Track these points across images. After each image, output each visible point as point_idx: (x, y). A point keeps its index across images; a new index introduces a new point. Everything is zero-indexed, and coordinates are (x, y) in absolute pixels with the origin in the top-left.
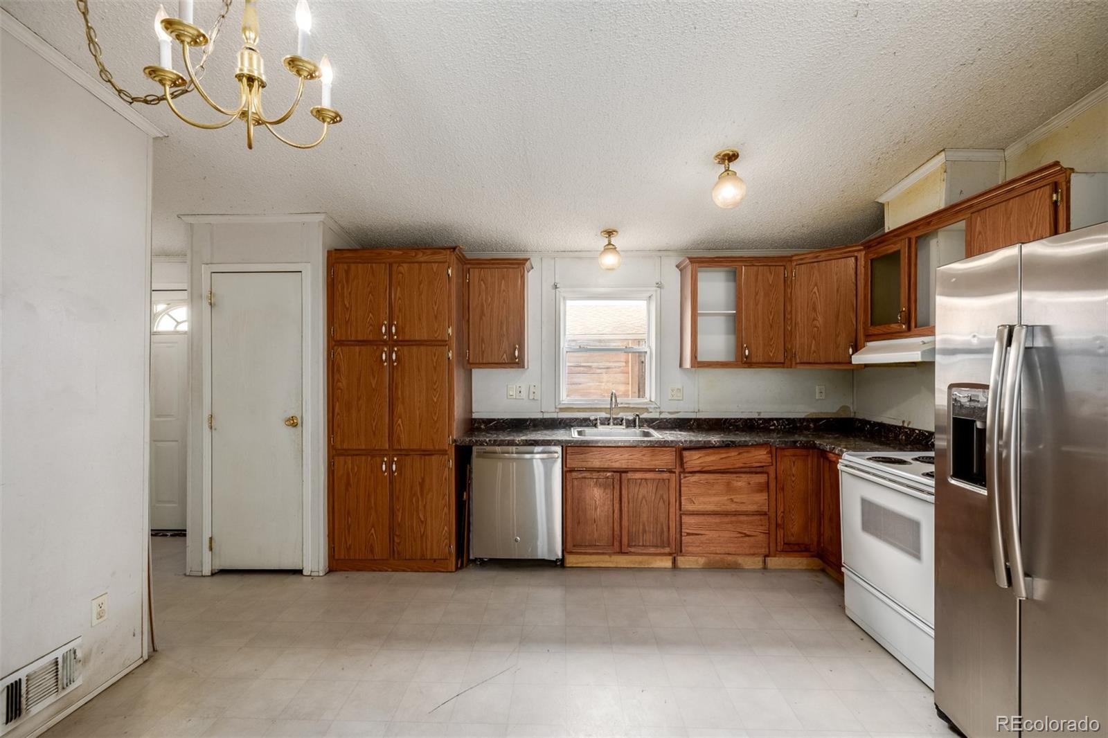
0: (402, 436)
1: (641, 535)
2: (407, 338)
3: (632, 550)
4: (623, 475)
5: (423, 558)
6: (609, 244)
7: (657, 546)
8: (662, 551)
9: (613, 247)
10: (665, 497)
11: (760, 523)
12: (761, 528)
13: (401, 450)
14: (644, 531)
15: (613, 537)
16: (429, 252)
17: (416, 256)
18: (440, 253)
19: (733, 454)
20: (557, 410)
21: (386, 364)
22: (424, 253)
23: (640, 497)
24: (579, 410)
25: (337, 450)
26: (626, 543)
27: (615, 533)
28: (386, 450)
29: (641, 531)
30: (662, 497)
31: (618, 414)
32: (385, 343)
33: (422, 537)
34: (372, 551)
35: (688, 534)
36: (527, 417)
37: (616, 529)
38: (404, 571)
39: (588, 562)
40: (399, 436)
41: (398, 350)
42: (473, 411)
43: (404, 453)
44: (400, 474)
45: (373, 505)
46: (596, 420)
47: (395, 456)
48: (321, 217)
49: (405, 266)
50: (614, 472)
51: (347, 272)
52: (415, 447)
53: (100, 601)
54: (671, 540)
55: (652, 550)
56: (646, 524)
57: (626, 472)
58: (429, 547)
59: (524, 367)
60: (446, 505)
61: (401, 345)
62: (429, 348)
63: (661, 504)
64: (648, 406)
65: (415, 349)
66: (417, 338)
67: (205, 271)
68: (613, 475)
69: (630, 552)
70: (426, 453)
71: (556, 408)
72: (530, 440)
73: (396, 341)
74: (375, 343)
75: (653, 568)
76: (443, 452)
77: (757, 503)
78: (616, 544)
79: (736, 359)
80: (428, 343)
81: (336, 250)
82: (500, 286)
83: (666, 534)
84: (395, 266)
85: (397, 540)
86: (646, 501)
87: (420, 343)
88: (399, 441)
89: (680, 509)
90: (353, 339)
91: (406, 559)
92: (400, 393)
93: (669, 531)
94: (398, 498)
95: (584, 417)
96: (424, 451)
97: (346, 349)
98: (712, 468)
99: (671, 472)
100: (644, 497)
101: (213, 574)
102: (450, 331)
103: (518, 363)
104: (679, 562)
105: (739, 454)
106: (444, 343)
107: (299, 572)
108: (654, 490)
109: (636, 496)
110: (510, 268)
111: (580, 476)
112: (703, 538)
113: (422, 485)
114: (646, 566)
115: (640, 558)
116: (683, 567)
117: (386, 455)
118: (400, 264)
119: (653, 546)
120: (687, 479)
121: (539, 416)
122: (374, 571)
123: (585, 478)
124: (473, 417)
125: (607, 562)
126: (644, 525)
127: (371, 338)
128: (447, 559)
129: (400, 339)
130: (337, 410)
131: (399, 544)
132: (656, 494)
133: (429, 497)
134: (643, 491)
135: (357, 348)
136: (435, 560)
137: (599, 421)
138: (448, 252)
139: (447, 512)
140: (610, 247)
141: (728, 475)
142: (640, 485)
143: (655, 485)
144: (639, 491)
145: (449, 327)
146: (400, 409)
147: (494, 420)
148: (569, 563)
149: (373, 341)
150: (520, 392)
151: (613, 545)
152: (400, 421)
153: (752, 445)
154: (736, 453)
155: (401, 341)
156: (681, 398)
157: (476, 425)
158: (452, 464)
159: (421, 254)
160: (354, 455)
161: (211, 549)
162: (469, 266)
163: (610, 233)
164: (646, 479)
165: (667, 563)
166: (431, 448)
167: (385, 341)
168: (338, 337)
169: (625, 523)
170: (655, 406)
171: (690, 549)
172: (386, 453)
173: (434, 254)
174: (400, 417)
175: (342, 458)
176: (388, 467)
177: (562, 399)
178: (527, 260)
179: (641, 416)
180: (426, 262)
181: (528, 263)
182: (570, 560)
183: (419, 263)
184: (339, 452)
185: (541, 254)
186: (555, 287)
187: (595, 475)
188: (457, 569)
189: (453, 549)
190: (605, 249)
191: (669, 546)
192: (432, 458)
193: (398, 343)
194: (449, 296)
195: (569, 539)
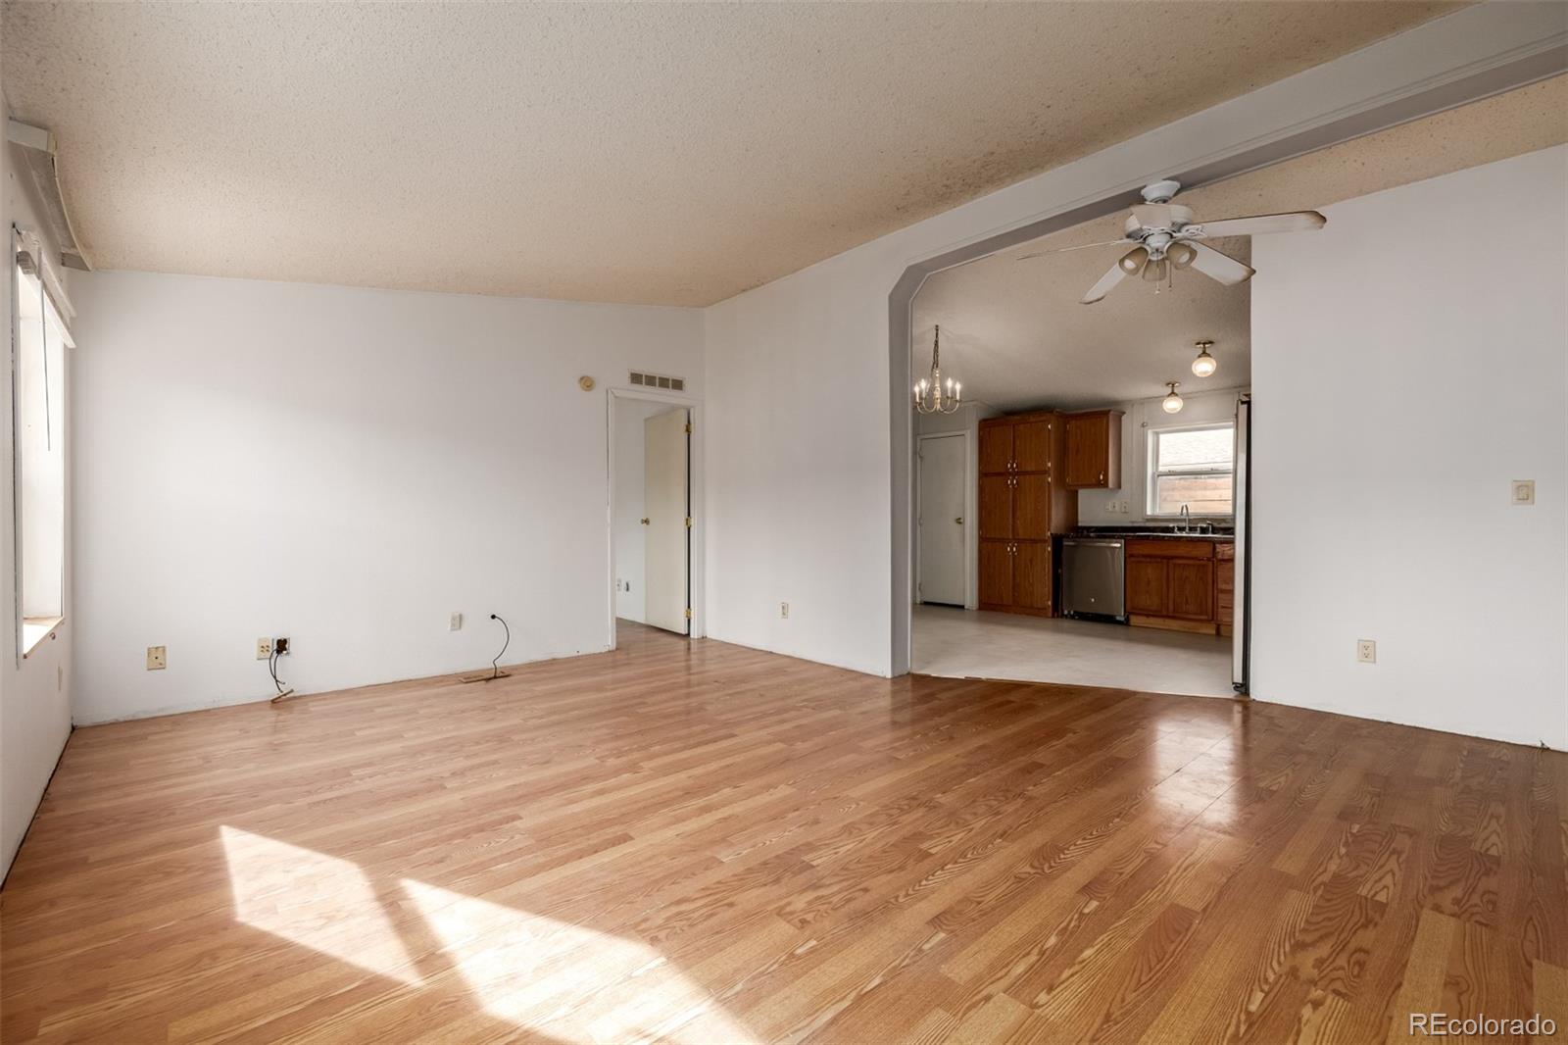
0: (1020, 530)
1: (1184, 605)
2: (1023, 470)
3: (1177, 615)
4: (1170, 561)
5: (1032, 607)
6: (1173, 391)
7: (1196, 614)
8: (1203, 619)
9: (1175, 395)
10: (1204, 578)
13: (1019, 539)
14: (1187, 603)
15: (1162, 605)
16: (1037, 415)
17: (1029, 419)
18: (1044, 415)
20: (1145, 519)
21: (1010, 486)
23: (1184, 577)
24: (1163, 520)
25: (984, 538)
26: (1172, 610)
27: (1163, 602)
29: (1184, 602)
30: (1201, 579)
33: (1031, 593)
34: (1003, 601)
35: (1223, 607)
36: (1120, 526)
37: (1163, 599)
38: (1019, 614)
39: (1145, 623)
40: (1018, 530)
41: (1019, 477)
42: (1079, 518)
43: (1020, 541)
44: (1019, 554)
45: (1003, 572)
46: (1174, 527)
47: (1016, 542)
48: (976, 403)
49: (1023, 424)
50: (1163, 558)
51: (989, 433)
52: (1027, 537)
54: (1208, 611)
55: (1193, 618)
56: (1188, 597)
57: (1172, 559)
58: (1035, 600)
59: (1107, 488)
60: (1045, 575)
61: (1020, 475)
62: (1037, 476)
63: (1201, 584)
65: (1027, 476)
66: (1029, 470)
68: (1162, 561)
69: (1175, 617)
70: (1034, 541)
71: (1143, 518)
72: (1100, 535)
73: (1017, 472)
74: (1005, 474)
75: (1199, 633)
76: (1045, 541)
78: (1164, 611)
80: (1036, 472)
81: (984, 420)
82: (1091, 431)
83: (1204, 607)
84: (1016, 427)
85: (1017, 595)
86: (1189, 580)
87: (1031, 473)
88: (1017, 534)
89: (1217, 588)
90: (992, 472)
91: (1019, 607)
92: (1019, 504)
93: (1205, 603)
94: (1018, 569)
95: (1166, 525)
97: (988, 478)
99: (1209, 560)
100: (1186, 577)
101: (921, 604)
102: (1050, 465)
103: (1102, 484)
104: (1222, 630)
106: (1045, 472)
107: (962, 607)
108: (1195, 572)
109: (1180, 576)
110: (1097, 418)
111: (1136, 560)
113: (1031, 561)
114: (1194, 631)
117: (1010, 542)
118: (1019, 425)
119: (1193, 615)
120: (1223, 565)
121: (1130, 525)
122: (1004, 612)
123: (1140, 561)
124: (1079, 525)
125: (1162, 624)
126: (1186, 597)
127: (1002, 471)
128: (1045, 609)
130: (983, 515)
131: (1018, 597)
132: (1196, 576)
133: (1036, 568)
134: (1185, 573)
135: (995, 478)
136: (1040, 610)
137: (1177, 528)
138: (1048, 413)
139: (1046, 579)
140: (1172, 395)
142: (1183, 567)
143: (1195, 569)
144: (1182, 573)
145: (1048, 462)
146: (1018, 514)
147: (1092, 527)
148: (1133, 623)
149: (1003, 473)
150: (1115, 507)
152: (1019, 522)
155: (1020, 472)
158: (1050, 549)
159: (1033, 417)
160: (992, 541)
161: (921, 589)
162: (1069, 419)
163: (1173, 383)
164: (1188, 564)
165: (1212, 630)
166: (1037, 538)
167: (1009, 473)
168: (984, 470)
169: (1171, 594)
171: (1224, 619)
172: (1010, 540)
173: (1041, 415)
174: (1019, 519)
175: (986, 543)
176: (1012, 549)
177: (1149, 512)
178: (1109, 411)
179: (1216, 525)
180: (1036, 422)
181: (1111, 413)
182: (1134, 620)
183: (1031, 423)
184: (984, 540)
185: (1131, 402)
186: (1143, 426)
187: (1148, 560)
188: (1053, 617)
189: (1050, 603)
190: (1169, 395)
191: (1207, 614)
192: (1039, 545)
193: (1017, 474)
194: (1049, 442)
195: (1128, 603)
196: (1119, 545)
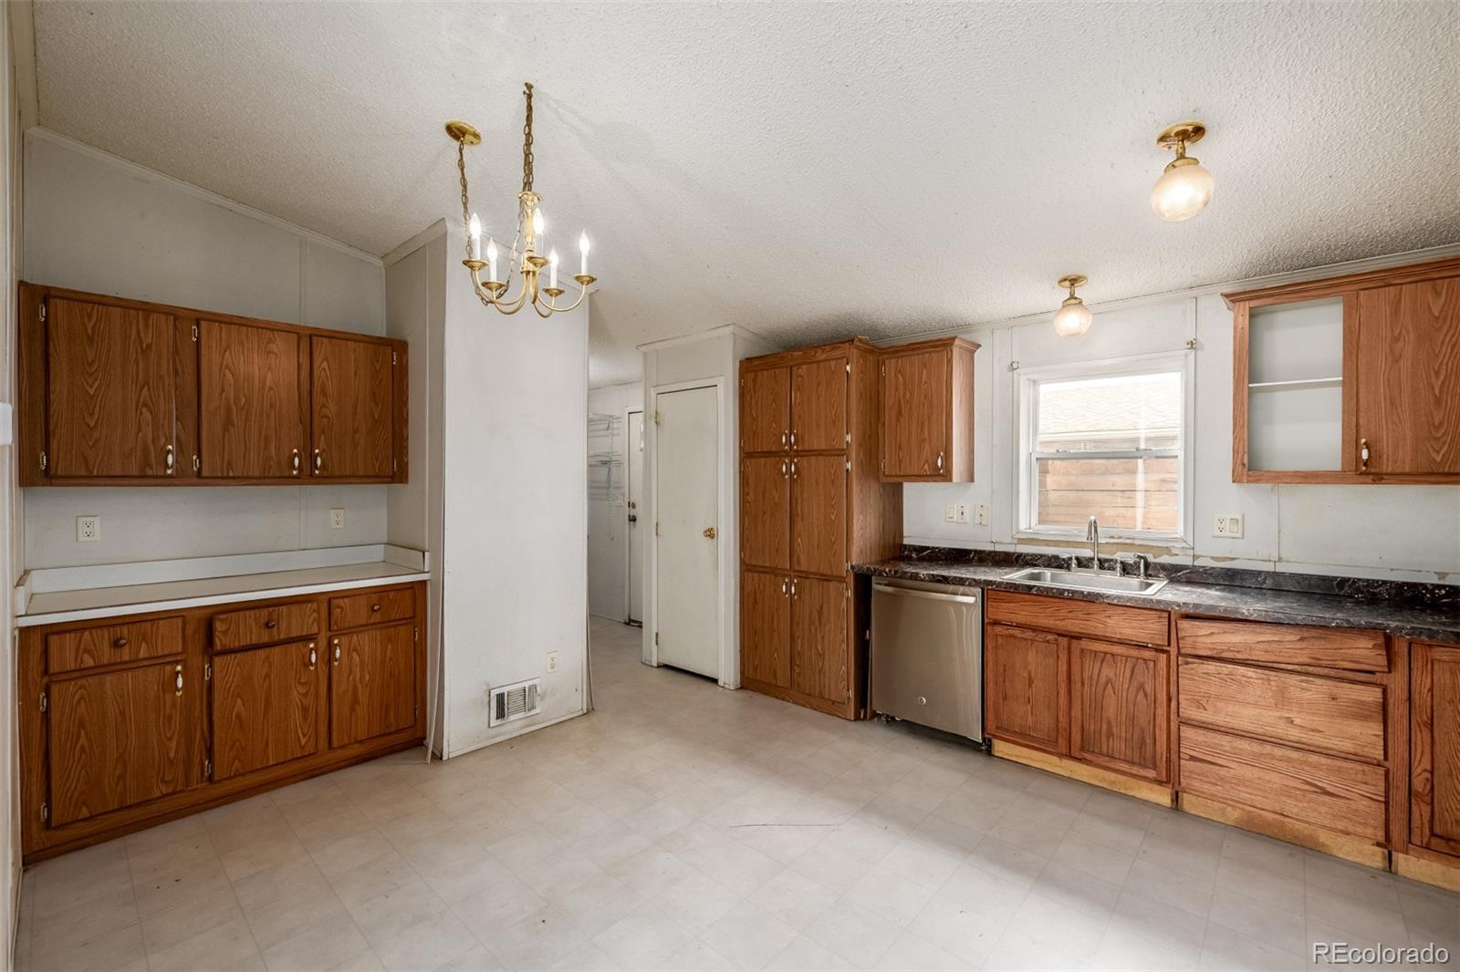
0: (801, 557)
1: (1104, 738)
2: (806, 448)
3: (1088, 756)
4: (1075, 642)
5: (821, 696)
6: (1072, 297)
7: (1132, 763)
8: (1142, 772)
9: (1077, 301)
10: (1149, 688)
11: (1360, 777)
12: (1365, 787)
13: (801, 571)
14: (1110, 734)
15: (1058, 730)
16: (828, 348)
17: (815, 354)
18: (840, 347)
19: (1288, 638)
20: (1015, 541)
21: (787, 477)
22: (823, 351)
23: (1103, 679)
24: (1048, 543)
25: (747, 565)
26: (1079, 743)
27: (1060, 725)
28: (787, 570)
29: (1104, 732)
30: (1141, 687)
31: (1114, 554)
32: (787, 454)
33: (820, 671)
34: (775, 678)
35: (1193, 758)
36: (972, 548)
37: (1061, 718)
38: (804, 706)
39: (1025, 758)
40: (798, 557)
41: (798, 461)
42: (905, 534)
43: (804, 575)
44: (800, 598)
45: (775, 627)
46: (1071, 559)
47: (795, 577)
48: (730, 329)
49: (804, 367)
50: (1060, 635)
51: (754, 380)
52: (813, 570)
53: (551, 655)
54: (1158, 758)
55: (1124, 767)
56: (1113, 723)
57: (1079, 638)
58: (827, 683)
59: (951, 480)
60: (843, 641)
61: (801, 456)
62: (828, 458)
63: (1141, 696)
64: (1169, 545)
65: (814, 459)
66: (815, 448)
67: (653, 392)
68: (1056, 640)
69: (1085, 759)
70: (825, 578)
71: (1012, 537)
72: (938, 575)
73: (796, 451)
74: (777, 454)
75: (1134, 797)
76: (841, 580)
77: (1353, 738)
78: (1062, 742)
79: (1343, 467)
80: (826, 453)
81: (747, 359)
82: (920, 377)
83: (1149, 748)
84: (795, 369)
85: (797, 670)
86: (1114, 688)
87: (820, 453)
88: (799, 562)
89: (1178, 716)
90: (759, 450)
91: (804, 693)
92: (799, 510)
93: (1155, 743)
94: (798, 624)
95: (1055, 553)
96: (823, 575)
97: (753, 461)
98: (1239, 656)
99: (1159, 650)
100: (1109, 681)
101: (659, 667)
102: (849, 438)
103: (942, 475)
104: (1185, 802)
105: (1302, 639)
106: (842, 453)
107: (715, 681)
108: (1128, 674)
109: (1095, 677)
110: (932, 352)
111: (1007, 632)
112: (1223, 772)
113: (820, 613)
114: (1123, 791)
115: (1112, 776)
116: (1192, 812)
117: (787, 576)
118: (799, 365)
119: (1125, 761)
120: (1190, 666)
121: (989, 548)
122: (777, 698)
123: (1013, 636)
124: (905, 542)
125: (1056, 766)
126: (1109, 723)
127: (774, 449)
128: (844, 704)
129: (800, 448)
130: (746, 524)
131: (799, 674)
132: (1130, 680)
133: (827, 627)
134: (1107, 672)
135: (763, 460)
136: (834, 702)
137: (1074, 561)
138: (847, 345)
139: (845, 648)
140: (1073, 301)
141: (1280, 674)
142: (1103, 661)
143: (1129, 666)
144: (1100, 671)
145: (847, 433)
146: (799, 526)
147: (927, 548)
148: (998, 751)
149: (777, 452)
150: (962, 513)
151: (1057, 742)
152: (799, 540)
153: (1338, 627)
154: (1298, 637)
155: (800, 451)
156: (1239, 535)
157: (906, 553)
158: (850, 593)
159: (821, 351)
160: (760, 572)
161: (657, 644)
162: (885, 357)
163: (1073, 281)
164: (1113, 655)
165: (1163, 797)
166: (829, 573)
167: (785, 451)
168: (747, 449)
169: (1076, 713)
170: (1185, 545)
171: (1196, 784)
172: (786, 573)
173: (834, 349)
174: (800, 536)
175: (750, 574)
176: (788, 589)
177: (1023, 526)
178: (953, 339)
179: (1151, 559)
180: (825, 360)
181: (957, 342)
182: (1001, 748)
183: (818, 362)
184: (748, 568)
185: (992, 325)
186: (1012, 368)
187: (1029, 634)
188: (857, 718)
189: (851, 693)
190: (1065, 305)
191: (1155, 768)
192: (832, 584)
193: (799, 454)
194: (848, 397)
195: (990, 716)
196: (971, 600)
